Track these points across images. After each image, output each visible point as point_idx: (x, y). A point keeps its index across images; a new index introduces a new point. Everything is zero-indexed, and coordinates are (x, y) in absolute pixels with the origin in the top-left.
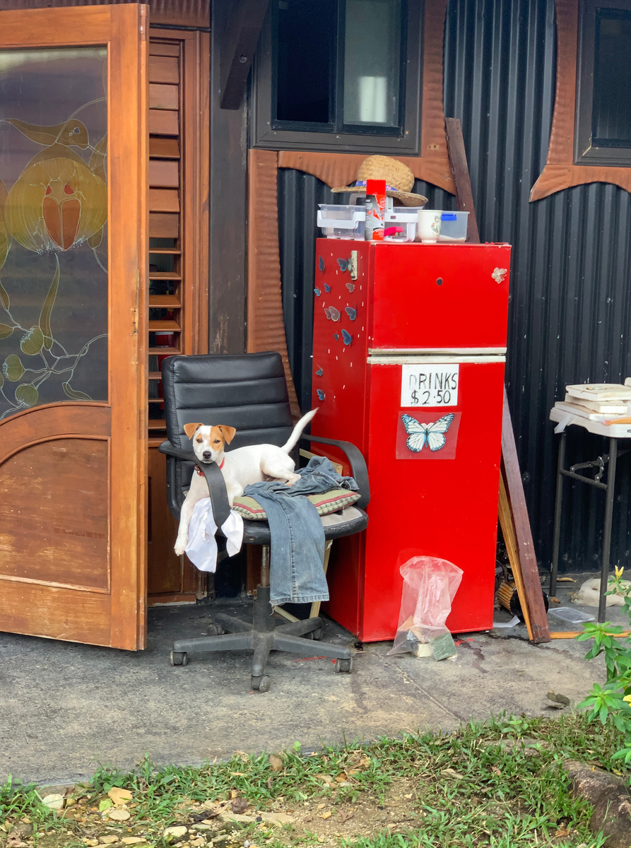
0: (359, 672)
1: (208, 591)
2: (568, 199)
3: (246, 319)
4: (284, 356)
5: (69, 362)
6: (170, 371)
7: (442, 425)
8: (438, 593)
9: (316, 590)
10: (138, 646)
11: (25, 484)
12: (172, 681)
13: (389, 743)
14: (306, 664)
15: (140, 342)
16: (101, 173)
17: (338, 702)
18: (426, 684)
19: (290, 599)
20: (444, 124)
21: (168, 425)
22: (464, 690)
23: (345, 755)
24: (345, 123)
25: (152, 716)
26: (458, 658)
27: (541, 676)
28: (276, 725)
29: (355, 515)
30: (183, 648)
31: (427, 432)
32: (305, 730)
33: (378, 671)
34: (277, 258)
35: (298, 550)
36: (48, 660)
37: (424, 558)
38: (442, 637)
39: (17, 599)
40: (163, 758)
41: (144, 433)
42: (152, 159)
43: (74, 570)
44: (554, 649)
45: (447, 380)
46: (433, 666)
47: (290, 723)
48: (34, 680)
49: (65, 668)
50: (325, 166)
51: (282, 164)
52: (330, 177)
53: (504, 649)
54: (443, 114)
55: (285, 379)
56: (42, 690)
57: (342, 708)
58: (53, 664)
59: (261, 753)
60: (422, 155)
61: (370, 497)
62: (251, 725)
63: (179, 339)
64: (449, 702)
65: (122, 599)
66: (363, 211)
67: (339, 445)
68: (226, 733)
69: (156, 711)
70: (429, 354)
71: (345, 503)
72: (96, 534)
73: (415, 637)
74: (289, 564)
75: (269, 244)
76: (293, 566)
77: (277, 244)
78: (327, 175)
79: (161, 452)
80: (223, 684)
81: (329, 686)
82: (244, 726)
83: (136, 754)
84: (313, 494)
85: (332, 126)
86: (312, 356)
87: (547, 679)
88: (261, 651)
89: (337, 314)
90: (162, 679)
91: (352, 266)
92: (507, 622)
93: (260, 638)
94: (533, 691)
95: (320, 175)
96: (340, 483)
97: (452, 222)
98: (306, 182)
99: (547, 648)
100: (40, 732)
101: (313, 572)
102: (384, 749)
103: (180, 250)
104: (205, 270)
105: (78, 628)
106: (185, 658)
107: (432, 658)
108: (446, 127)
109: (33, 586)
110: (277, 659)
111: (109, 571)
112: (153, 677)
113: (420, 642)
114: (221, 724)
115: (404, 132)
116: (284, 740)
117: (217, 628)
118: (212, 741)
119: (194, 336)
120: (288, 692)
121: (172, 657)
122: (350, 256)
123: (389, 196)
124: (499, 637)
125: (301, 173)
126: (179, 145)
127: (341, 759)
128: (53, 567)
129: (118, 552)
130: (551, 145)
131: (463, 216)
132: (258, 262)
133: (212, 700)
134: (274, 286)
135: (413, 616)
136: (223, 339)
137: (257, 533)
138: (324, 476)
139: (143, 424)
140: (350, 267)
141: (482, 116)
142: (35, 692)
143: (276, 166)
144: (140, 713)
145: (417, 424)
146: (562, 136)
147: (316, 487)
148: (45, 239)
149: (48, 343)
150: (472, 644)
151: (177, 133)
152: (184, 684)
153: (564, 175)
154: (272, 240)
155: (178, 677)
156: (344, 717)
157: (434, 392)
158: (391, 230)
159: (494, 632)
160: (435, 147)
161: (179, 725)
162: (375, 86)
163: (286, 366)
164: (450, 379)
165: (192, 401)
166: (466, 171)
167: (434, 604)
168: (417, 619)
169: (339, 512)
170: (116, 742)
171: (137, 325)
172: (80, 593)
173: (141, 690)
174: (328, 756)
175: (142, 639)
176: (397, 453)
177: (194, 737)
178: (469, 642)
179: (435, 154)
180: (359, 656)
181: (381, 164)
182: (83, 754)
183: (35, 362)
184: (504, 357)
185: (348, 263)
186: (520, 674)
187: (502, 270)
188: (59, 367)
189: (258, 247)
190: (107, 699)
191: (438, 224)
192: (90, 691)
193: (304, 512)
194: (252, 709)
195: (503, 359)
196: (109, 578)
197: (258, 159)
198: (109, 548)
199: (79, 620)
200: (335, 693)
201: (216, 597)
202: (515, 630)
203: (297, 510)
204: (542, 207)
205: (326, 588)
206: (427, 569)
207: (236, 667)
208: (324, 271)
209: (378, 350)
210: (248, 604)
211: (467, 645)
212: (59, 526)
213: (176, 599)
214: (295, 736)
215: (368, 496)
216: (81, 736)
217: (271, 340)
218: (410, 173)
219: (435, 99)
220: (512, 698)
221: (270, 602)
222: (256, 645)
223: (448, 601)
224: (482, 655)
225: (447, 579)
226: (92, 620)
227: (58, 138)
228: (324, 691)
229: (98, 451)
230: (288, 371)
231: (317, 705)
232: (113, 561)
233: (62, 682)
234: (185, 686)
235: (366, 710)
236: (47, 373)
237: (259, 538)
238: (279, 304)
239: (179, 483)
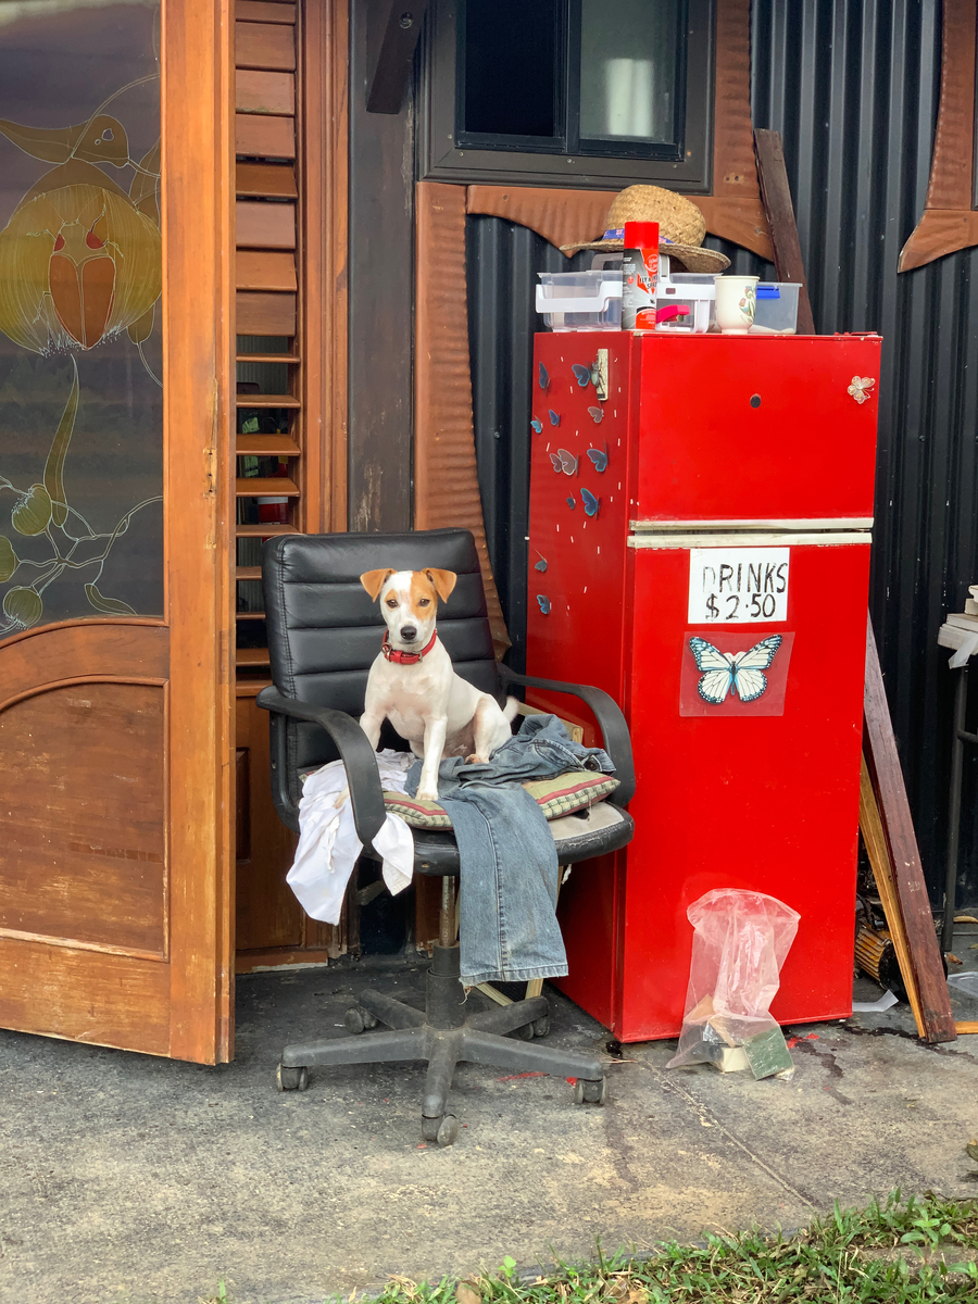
0: (619, 1103)
1: (348, 944)
2: (963, 268)
3: (412, 475)
4: (478, 537)
5: (96, 548)
6: (277, 561)
7: (760, 657)
8: (757, 955)
9: (543, 957)
10: (218, 1056)
11: (19, 765)
12: (278, 1122)
13: (683, 1256)
14: (521, 1086)
15: (219, 510)
16: (150, 207)
17: (582, 1166)
18: (742, 1129)
19: (496, 975)
20: (752, 140)
21: (274, 657)
22: (813, 1139)
23: (601, 1283)
24: (582, 137)
25: (239, 1196)
26: (796, 1072)
27: (949, 1109)
28: (468, 1217)
29: (609, 819)
30: (299, 1059)
31: (734, 668)
32: (524, 1229)
33: (652, 1101)
34: (465, 369)
35: (510, 885)
36: (59, 1079)
37: (730, 893)
38: (766, 1036)
39: (7, 969)
40: (254, 1289)
41: (228, 672)
42: (240, 199)
43: (105, 917)
44: (965, 1053)
45: (768, 576)
46: (751, 1090)
47: (494, 1212)
48: (31, 1120)
49: (89, 1095)
50: (549, 212)
51: (475, 206)
52: (557, 230)
53: (875, 1055)
54: (751, 122)
55: (480, 576)
56: (42, 1140)
57: (590, 1180)
58: (68, 1087)
59: (441, 1278)
60: (715, 190)
61: (634, 785)
62: (421, 1218)
63: (297, 510)
64: (788, 1167)
65: (190, 970)
66: (619, 280)
67: (578, 693)
68: (375, 1234)
69: (247, 1185)
70: (737, 531)
71: (592, 795)
72: (143, 853)
73: (717, 1035)
74: (494, 909)
75: (452, 345)
76: (501, 914)
77: (465, 345)
78: (552, 227)
79: (261, 706)
80: (371, 1128)
81: (565, 1133)
82: (409, 1218)
83: (203, 1281)
84: (533, 779)
85: (560, 142)
86: (527, 538)
87: (962, 1116)
88: (441, 1062)
89: (571, 462)
90: (262, 1117)
91: (600, 376)
92: (874, 1001)
93: (438, 1040)
94: (938, 1142)
95: (541, 227)
96: (581, 759)
97: (774, 301)
98: (516, 236)
99: (953, 1053)
100: (29, 1232)
101: (537, 923)
102: (673, 1270)
103: (298, 355)
104: (342, 389)
105: (112, 1021)
106: (303, 1077)
107: (747, 1074)
108: (755, 145)
109: (33, 946)
110: (469, 1077)
111: (166, 920)
112: (244, 1115)
113: (727, 1045)
114: (366, 1214)
115: (683, 153)
116: (485, 1250)
117: (362, 1016)
118: (349, 1252)
119: (322, 504)
120: (490, 1146)
121: (279, 1074)
122: (596, 359)
123: (662, 254)
124: (864, 1031)
125: (507, 223)
126: (296, 175)
127: (594, 1290)
128: (68, 913)
129: (182, 886)
130: (934, 175)
131: (790, 291)
132: (433, 376)
133: (351, 1162)
134: (463, 417)
135: (712, 995)
136: (372, 509)
137: (436, 855)
138: (553, 747)
139: (226, 657)
140: (595, 378)
141: (816, 127)
142: (30, 1146)
143: (464, 211)
144: (217, 1191)
145: (715, 654)
146: (953, 162)
147: (539, 766)
148: (54, 330)
149: (59, 512)
150: (816, 1045)
151: (292, 155)
152: (301, 1128)
153: (956, 227)
154: (456, 339)
155: (289, 1113)
156: (595, 1198)
157: (746, 598)
158: (669, 312)
159: (853, 1022)
160: (737, 178)
161: (287, 1215)
162: (634, 75)
163: (483, 556)
164: (774, 574)
165: (315, 615)
166: (791, 220)
167: (750, 975)
168: (719, 1003)
169: (581, 813)
170: (168, 1253)
171: (214, 478)
172: (115, 960)
173: (222, 1141)
174: (566, 1283)
175: (225, 1043)
176: (682, 706)
177: (314, 1245)
178: (810, 1040)
179: (738, 190)
180: (616, 1068)
181: (647, 200)
182: (104, 1279)
183: (36, 549)
184: (870, 534)
185: (592, 370)
186: (910, 1107)
187: (866, 380)
188: (77, 558)
189: (433, 350)
190: (159, 1160)
191: (751, 301)
192: (129, 1144)
193: (519, 815)
194: (424, 1182)
195: (867, 538)
196: (166, 934)
197: (433, 198)
198: (165, 880)
199: (113, 1007)
200: (576, 1147)
201: (363, 953)
202: (890, 1017)
203: (505, 811)
204: (920, 281)
205: (562, 953)
206: (736, 912)
207: (395, 1094)
208: (548, 389)
209: (647, 523)
210: (419, 967)
211: (806, 1047)
212: (80, 838)
213: (293, 958)
214: (504, 1241)
215: (633, 782)
216: (103, 1239)
217: (456, 512)
218: (699, 216)
219: (737, 97)
220: (902, 1156)
221: (460, 980)
222: (432, 1053)
223: (774, 968)
224: (837, 1067)
225: (772, 930)
226: (136, 1009)
227: (75, 150)
228: (555, 1143)
229: (148, 705)
230: (485, 565)
231: (545, 1173)
232: (173, 902)
233: (80, 1124)
234: (301, 1133)
235: (636, 1185)
236: (58, 566)
237: (439, 864)
238: (470, 449)
239: (292, 762)
